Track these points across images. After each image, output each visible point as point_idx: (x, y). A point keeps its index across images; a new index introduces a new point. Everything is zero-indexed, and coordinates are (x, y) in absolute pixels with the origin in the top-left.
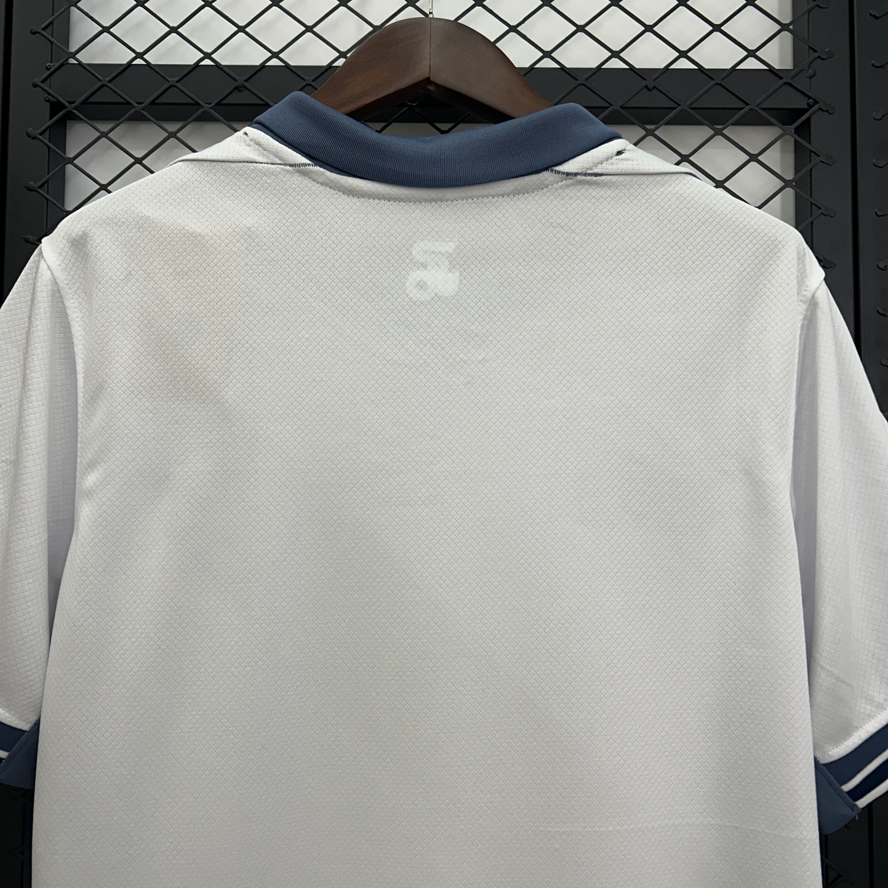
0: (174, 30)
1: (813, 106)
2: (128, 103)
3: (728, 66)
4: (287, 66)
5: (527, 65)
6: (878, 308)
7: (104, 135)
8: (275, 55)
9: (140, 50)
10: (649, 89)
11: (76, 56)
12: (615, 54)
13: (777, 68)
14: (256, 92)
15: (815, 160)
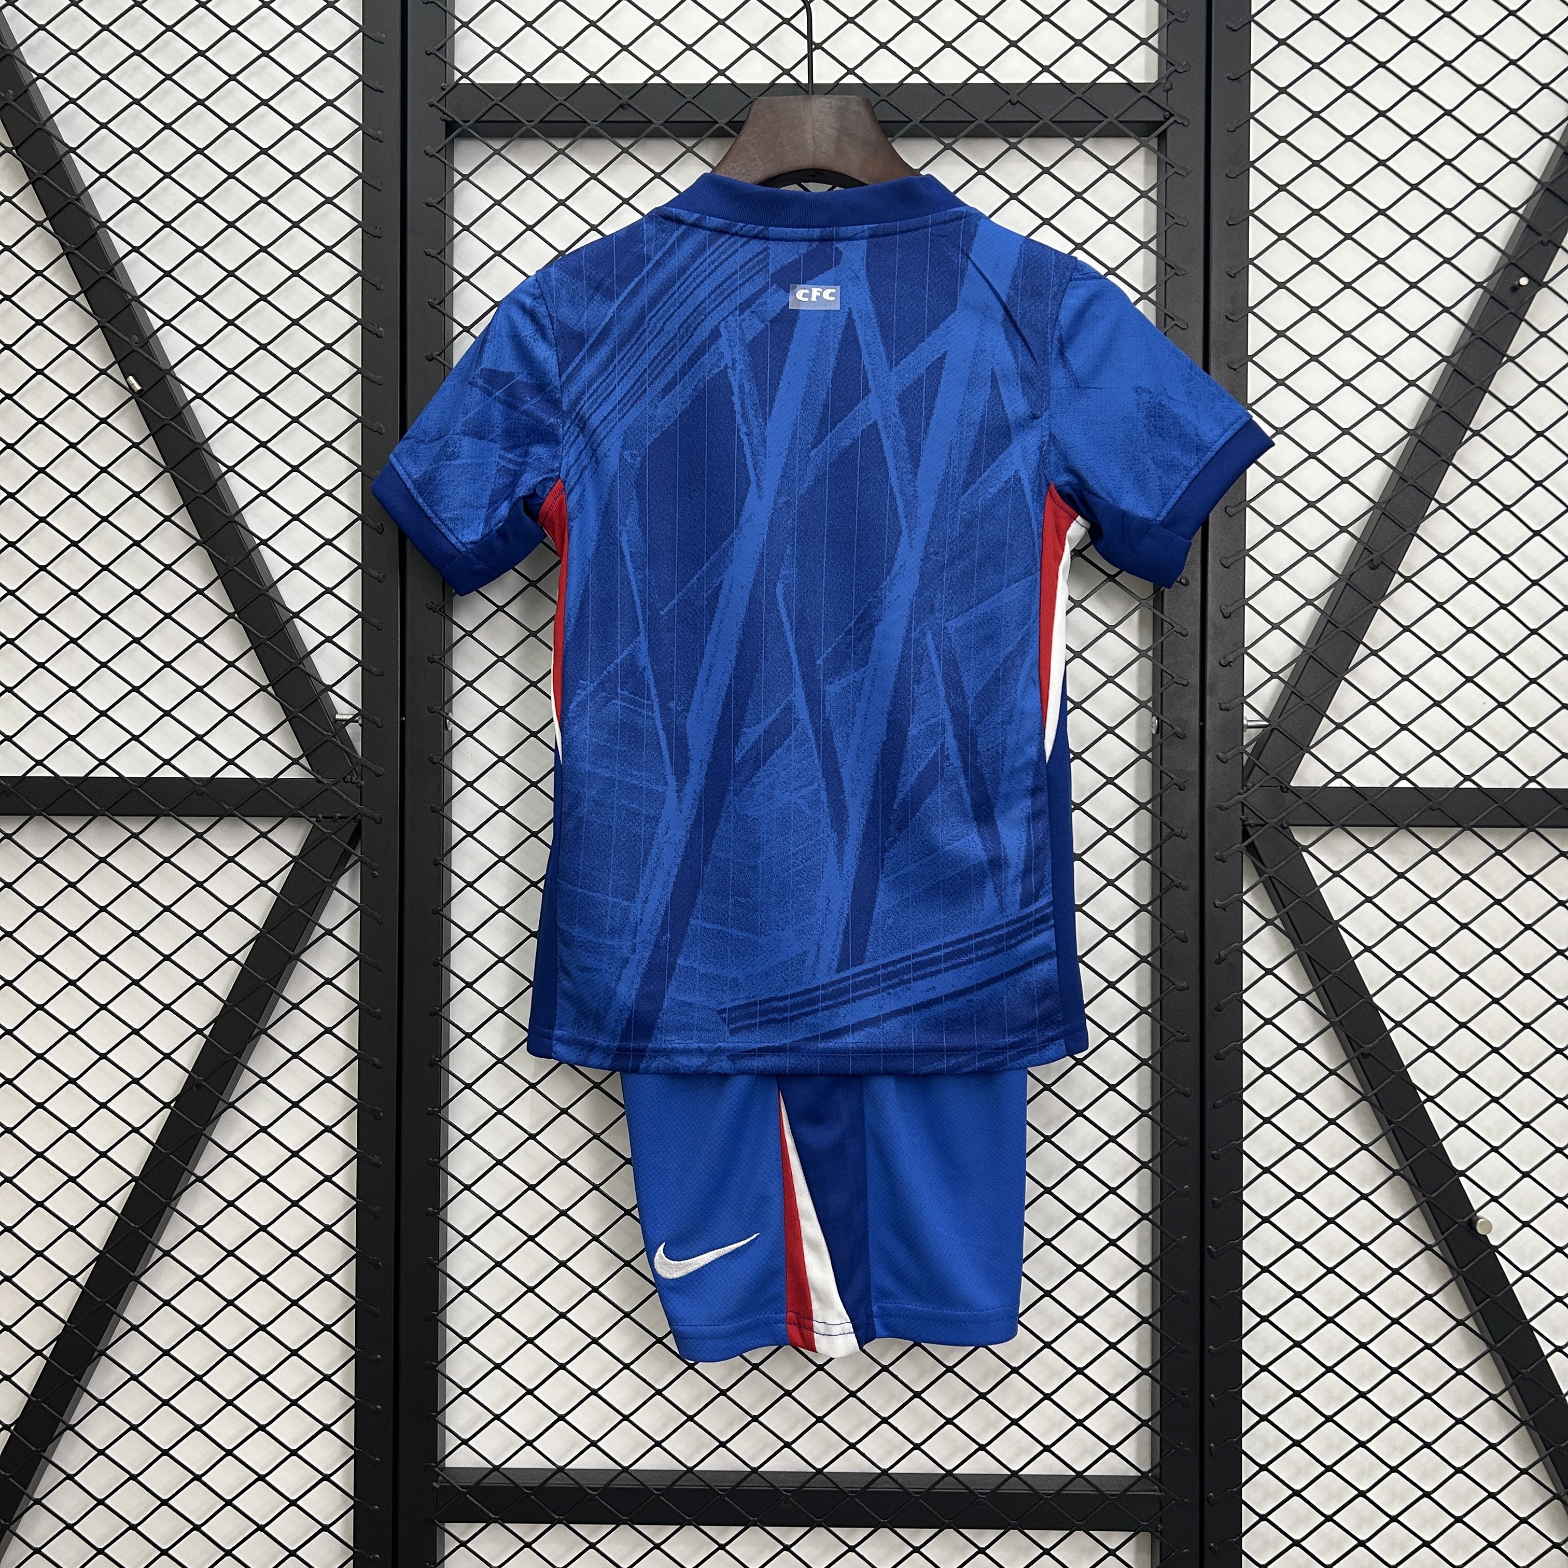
0: (561, 50)
1: (1168, 119)
2: (520, 122)
3: (1089, 81)
4: (668, 84)
5: (896, 80)
6: (1228, 314)
7: (497, 152)
8: (657, 73)
9: (529, 70)
10: (1013, 104)
11: (470, 76)
12: (981, 70)
13: (1135, 81)
14: (640, 110)
15: (1173, 170)
